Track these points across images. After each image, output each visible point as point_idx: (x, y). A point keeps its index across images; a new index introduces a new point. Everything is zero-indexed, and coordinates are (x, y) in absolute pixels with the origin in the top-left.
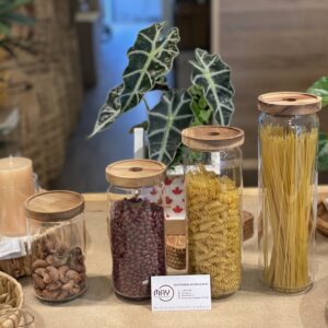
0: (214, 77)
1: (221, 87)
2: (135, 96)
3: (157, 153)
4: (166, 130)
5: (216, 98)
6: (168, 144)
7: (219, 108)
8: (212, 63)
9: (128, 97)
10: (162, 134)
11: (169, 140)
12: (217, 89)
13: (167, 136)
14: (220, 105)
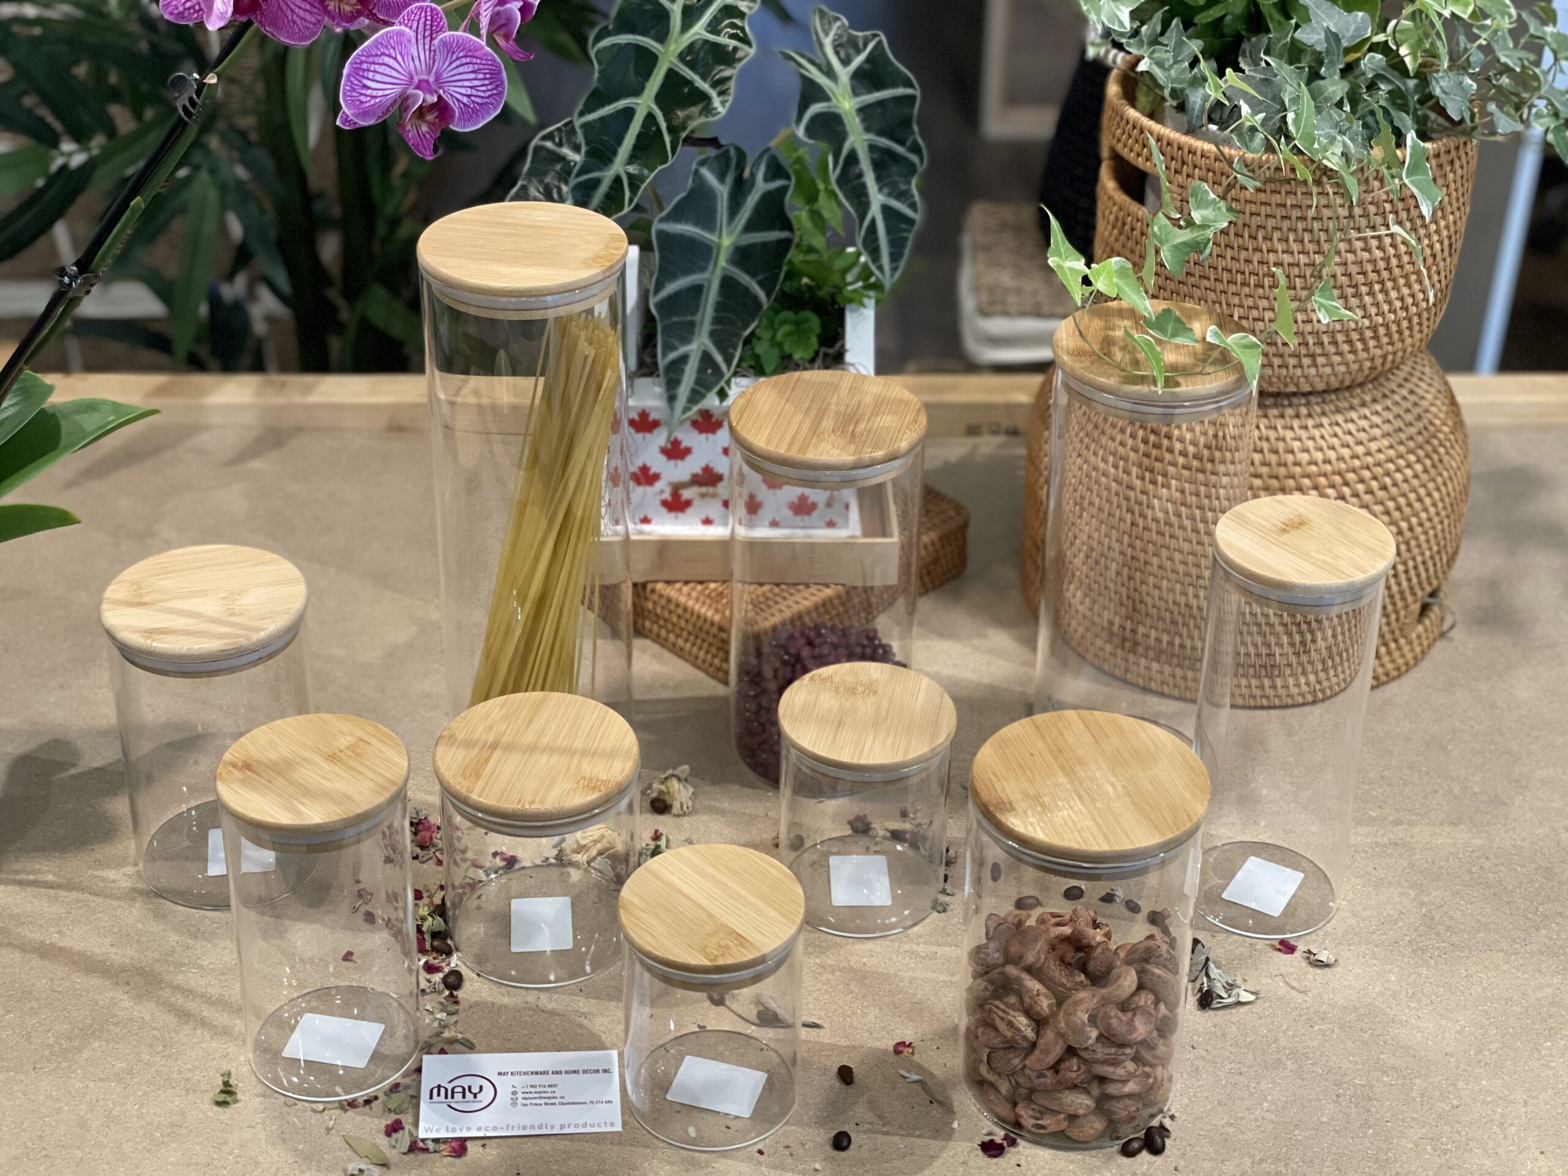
0: (863, 111)
1: (884, 142)
2: (618, 180)
3: (683, 350)
4: (711, 279)
5: (870, 180)
6: (716, 320)
7: (875, 210)
8: (858, 60)
9: (597, 182)
10: (697, 292)
11: (720, 307)
12: (872, 148)
13: (712, 295)
14: (877, 198)
